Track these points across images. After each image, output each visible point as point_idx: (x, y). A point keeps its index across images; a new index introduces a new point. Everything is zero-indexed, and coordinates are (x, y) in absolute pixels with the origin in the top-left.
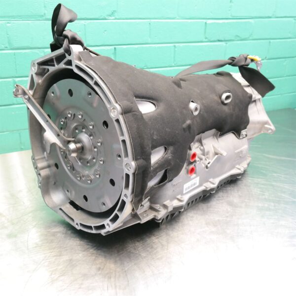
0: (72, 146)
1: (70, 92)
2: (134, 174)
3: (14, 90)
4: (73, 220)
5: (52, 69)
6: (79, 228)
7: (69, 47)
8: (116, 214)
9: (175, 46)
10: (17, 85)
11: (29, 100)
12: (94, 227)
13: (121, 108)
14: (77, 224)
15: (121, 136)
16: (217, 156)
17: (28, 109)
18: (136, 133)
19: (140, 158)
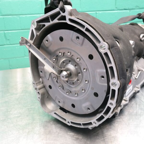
0: (65, 73)
1: (61, 39)
2: (119, 89)
3: (20, 41)
4: (65, 120)
5: (47, 24)
6: (70, 124)
7: (64, 7)
8: (102, 116)
9: (96, 13)
10: (22, 38)
11: (30, 46)
12: (82, 124)
13: (109, 45)
14: (68, 122)
15: (108, 64)
16: (140, 72)
17: (30, 51)
18: (119, 61)
19: (122, 78)
